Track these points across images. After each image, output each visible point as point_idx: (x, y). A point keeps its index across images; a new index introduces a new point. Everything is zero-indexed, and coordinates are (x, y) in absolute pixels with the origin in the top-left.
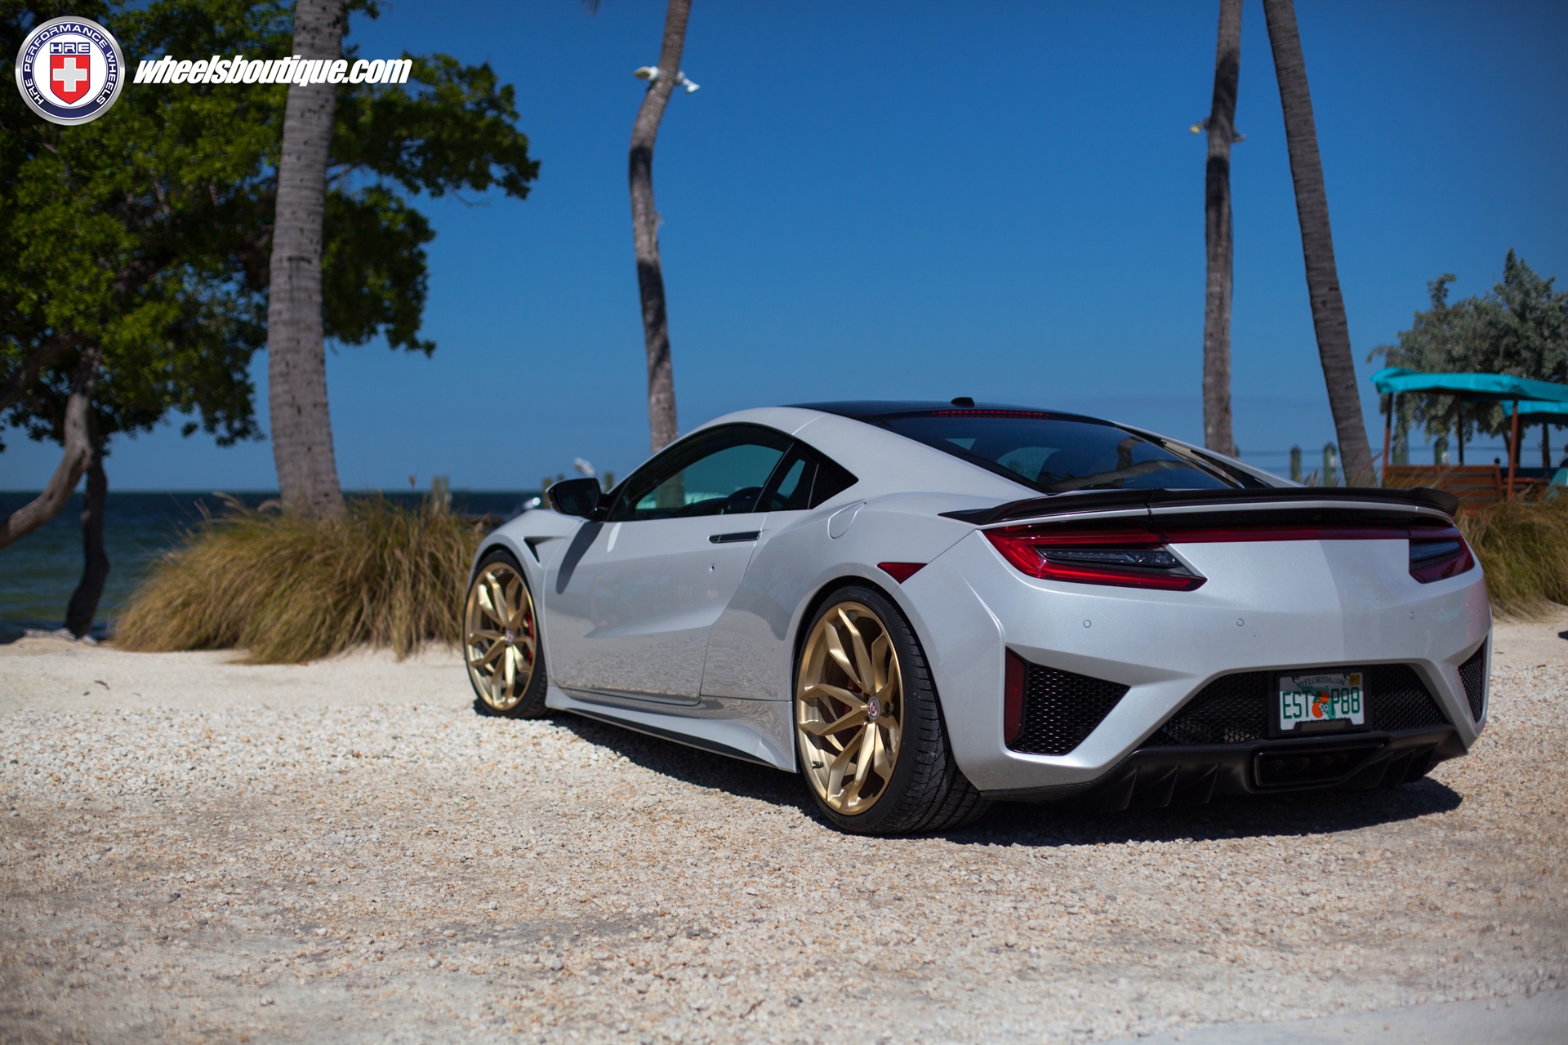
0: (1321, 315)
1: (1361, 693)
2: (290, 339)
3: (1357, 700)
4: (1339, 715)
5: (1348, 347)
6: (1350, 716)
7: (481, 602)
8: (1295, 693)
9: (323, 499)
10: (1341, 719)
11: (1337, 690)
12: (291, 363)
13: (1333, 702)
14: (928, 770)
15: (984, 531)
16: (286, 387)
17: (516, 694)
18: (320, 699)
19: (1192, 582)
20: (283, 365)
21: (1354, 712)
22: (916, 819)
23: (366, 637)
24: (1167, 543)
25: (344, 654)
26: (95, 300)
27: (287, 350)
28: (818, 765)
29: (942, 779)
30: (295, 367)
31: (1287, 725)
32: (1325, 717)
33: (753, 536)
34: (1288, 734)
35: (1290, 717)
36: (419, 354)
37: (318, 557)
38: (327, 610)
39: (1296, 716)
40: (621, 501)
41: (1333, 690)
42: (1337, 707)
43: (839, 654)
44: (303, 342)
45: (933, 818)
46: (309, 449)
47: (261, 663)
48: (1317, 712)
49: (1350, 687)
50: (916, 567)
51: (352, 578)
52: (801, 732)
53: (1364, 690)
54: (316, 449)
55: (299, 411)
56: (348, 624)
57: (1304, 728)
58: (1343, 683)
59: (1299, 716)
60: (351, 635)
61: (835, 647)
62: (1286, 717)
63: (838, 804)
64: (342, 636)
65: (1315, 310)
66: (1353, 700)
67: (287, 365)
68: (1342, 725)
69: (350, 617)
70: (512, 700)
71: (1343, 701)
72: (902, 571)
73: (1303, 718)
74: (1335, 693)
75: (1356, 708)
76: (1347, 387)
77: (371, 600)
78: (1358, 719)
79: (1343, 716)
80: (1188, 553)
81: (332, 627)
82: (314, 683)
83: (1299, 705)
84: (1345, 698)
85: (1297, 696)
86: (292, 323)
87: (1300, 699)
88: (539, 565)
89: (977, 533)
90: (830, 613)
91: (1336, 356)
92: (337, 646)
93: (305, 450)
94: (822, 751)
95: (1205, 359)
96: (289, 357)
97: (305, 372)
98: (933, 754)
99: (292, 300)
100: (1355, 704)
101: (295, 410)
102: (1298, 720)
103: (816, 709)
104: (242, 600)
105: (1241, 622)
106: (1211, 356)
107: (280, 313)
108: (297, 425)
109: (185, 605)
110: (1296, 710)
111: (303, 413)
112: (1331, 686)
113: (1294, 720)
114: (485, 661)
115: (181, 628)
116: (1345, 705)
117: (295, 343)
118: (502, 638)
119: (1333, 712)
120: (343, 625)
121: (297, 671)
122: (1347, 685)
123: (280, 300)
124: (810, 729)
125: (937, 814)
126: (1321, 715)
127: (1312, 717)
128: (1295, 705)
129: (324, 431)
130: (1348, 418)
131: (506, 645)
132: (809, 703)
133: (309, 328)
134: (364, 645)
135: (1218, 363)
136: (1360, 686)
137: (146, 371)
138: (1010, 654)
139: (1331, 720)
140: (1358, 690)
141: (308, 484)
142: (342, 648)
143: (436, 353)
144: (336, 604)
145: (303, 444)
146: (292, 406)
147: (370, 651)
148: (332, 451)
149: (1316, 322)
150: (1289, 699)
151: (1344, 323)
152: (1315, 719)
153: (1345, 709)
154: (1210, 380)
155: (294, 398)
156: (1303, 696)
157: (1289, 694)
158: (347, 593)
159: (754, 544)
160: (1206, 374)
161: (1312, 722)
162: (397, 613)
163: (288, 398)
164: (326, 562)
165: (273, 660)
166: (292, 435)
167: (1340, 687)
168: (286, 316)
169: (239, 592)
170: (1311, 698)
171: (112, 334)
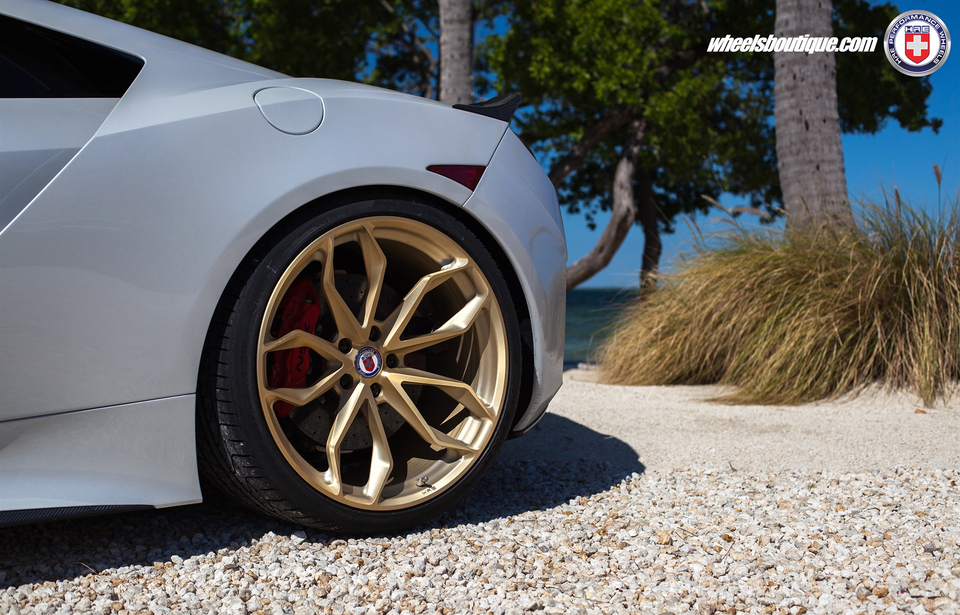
12: (798, 75)
16: (793, 101)
18: (812, 459)
20: (790, 77)
23: (879, 373)
26: (638, 77)
30: (802, 80)
37: (821, 277)
38: (834, 341)
46: (818, 168)
47: (746, 403)
51: (863, 302)
54: (825, 167)
55: (807, 126)
56: (857, 358)
60: (860, 373)
64: (849, 374)
67: (795, 77)
69: (860, 350)
77: (886, 331)
81: (839, 360)
82: (808, 432)
92: (842, 384)
93: (812, 168)
96: (796, 69)
97: (813, 84)
101: (803, 125)
104: (729, 325)
108: (804, 142)
109: (666, 332)
111: (811, 128)
115: (661, 357)
120: (851, 360)
121: (807, 413)
129: (835, 148)
144: (843, 335)
145: (811, 162)
146: (799, 121)
148: (843, 170)
155: (801, 113)
158: (857, 321)
163: (795, 113)
164: (831, 283)
165: (765, 399)
166: (798, 152)
171: (653, 107)
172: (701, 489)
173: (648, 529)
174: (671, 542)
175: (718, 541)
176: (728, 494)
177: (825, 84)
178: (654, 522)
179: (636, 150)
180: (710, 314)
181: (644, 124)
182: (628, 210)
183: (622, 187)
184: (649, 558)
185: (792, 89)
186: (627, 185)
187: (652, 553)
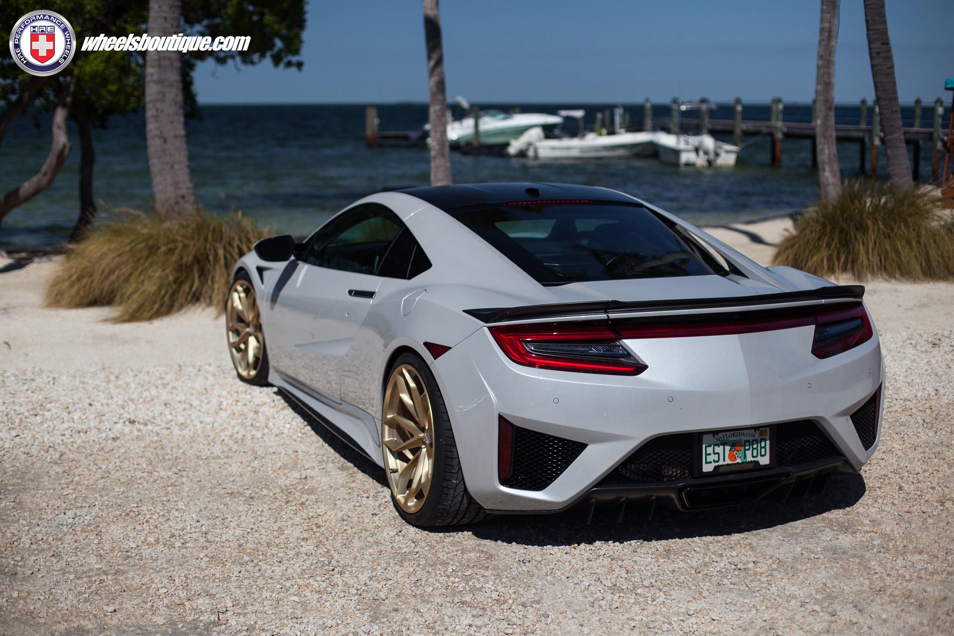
0: (876, 62)
1: (768, 442)
2: (159, 93)
3: (765, 447)
4: (749, 458)
5: (894, 83)
6: (759, 459)
7: (235, 305)
8: (715, 445)
9: (181, 200)
10: (751, 462)
11: (749, 441)
12: (159, 109)
13: (745, 450)
14: (452, 492)
15: (489, 328)
16: (156, 125)
17: (255, 368)
19: (638, 368)
20: (154, 110)
21: (762, 456)
22: (449, 520)
23: (197, 300)
24: (621, 339)
25: (182, 312)
27: (157, 100)
28: (395, 471)
29: (463, 497)
30: (162, 111)
31: (707, 468)
32: (739, 460)
33: (370, 295)
34: (708, 474)
35: (711, 462)
36: (293, 70)
37: (163, 249)
38: (169, 285)
39: (715, 461)
40: (312, 248)
41: (745, 442)
42: (749, 453)
43: (406, 398)
44: (167, 95)
45: (461, 519)
46: (172, 167)
48: (732, 457)
49: (759, 439)
50: (445, 349)
51: (186, 262)
52: (384, 446)
53: (770, 439)
54: (177, 166)
55: (165, 141)
56: (184, 291)
57: (721, 470)
58: (753, 436)
59: (718, 461)
60: (186, 299)
61: (403, 392)
62: (707, 463)
63: (403, 501)
64: (181, 300)
65: (872, 58)
66: (761, 448)
67: (157, 110)
68: (751, 466)
69: (186, 288)
70: (253, 373)
71: (753, 449)
72: (437, 350)
73: (721, 463)
74: (747, 444)
75: (763, 453)
76: (892, 112)
77: (200, 276)
78: (765, 461)
79: (753, 459)
80: (637, 346)
81: (173, 295)
83: (718, 453)
84: (755, 446)
85: (716, 447)
86: (160, 82)
87: (719, 449)
88: (263, 287)
89: (483, 329)
90: (398, 369)
91: (885, 90)
92: (177, 305)
93: (169, 167)
94: (398, 461)
95: (818, 73)
96: (158, 105)
97: (169, 114)
98: (455, 481)
99: (160, 66)
100: (763, 450)
101: (162, 140)
102: (717, 464)
103: (395, 431)
104: (113, 277)
105: (671, 399)
106: (822, 71)
107: (152, 75)
108: (164, 150)
109: (79, 279)
110: (716, 457)
111: (168, 142)
112: (744, 438)
113: (713, 465)
114: (239, 343)
115: (78, 293)
116: (755, 451)
117: (161, 96)
118: (248, 330)
119: (745, 457)
120: (181, 293)
121: (158, 324)
122: (757, 436)
123: (152, 66)
124: (389, 445)
125: (463, 517)
126: (736, 459)
127: (728, 461)
128: (714, 453)
129: (182, 154)
130: (892, 133)
131: (250, 334)
132: (390, 426)
133: (171, 85)
134: (197, 305)
135: (826, 76)
136: (767, 437)
137: (104, 92)
138: (501, 419)
139: (743, 463)
140: (765, 440)
141: (170, 189)
142: (181, 307)
143: (304, 68)
144: (175, 280)
145: (168, 163)
146: (160, 137)
147: (200, 310)
149: (873, 67)
150: (710, 450)
151: (892, 67)
152: (730, 462)
153: (755, 454)
154: (820, 87)
155: (161, 132)
156: (722, 447)
157: (710, 446)
158: (183, 271)
159: (371, 301)
160: (818, 83)
161: (728, 465)
162: (216, 286)
163: (158, 132)
166: (160, 157)
167: (751, 439)
168: (156, 77)
169: (111, 272)
170: (728, 448)
171: (81, 67)
172: (86, 380)
173: (59, 403)
174: (68, 408)
175: (86, 406)
176: (98, 382)
177: (176, 114)
178: (62, 399)
179: (69, 99)
180: (104, 270)
181: (74, 80)
182: (64, 146)
183: (59, 127)
184: (58, 415)
185: (156, 117)
186: (63, 125)
187: (60, 413)
